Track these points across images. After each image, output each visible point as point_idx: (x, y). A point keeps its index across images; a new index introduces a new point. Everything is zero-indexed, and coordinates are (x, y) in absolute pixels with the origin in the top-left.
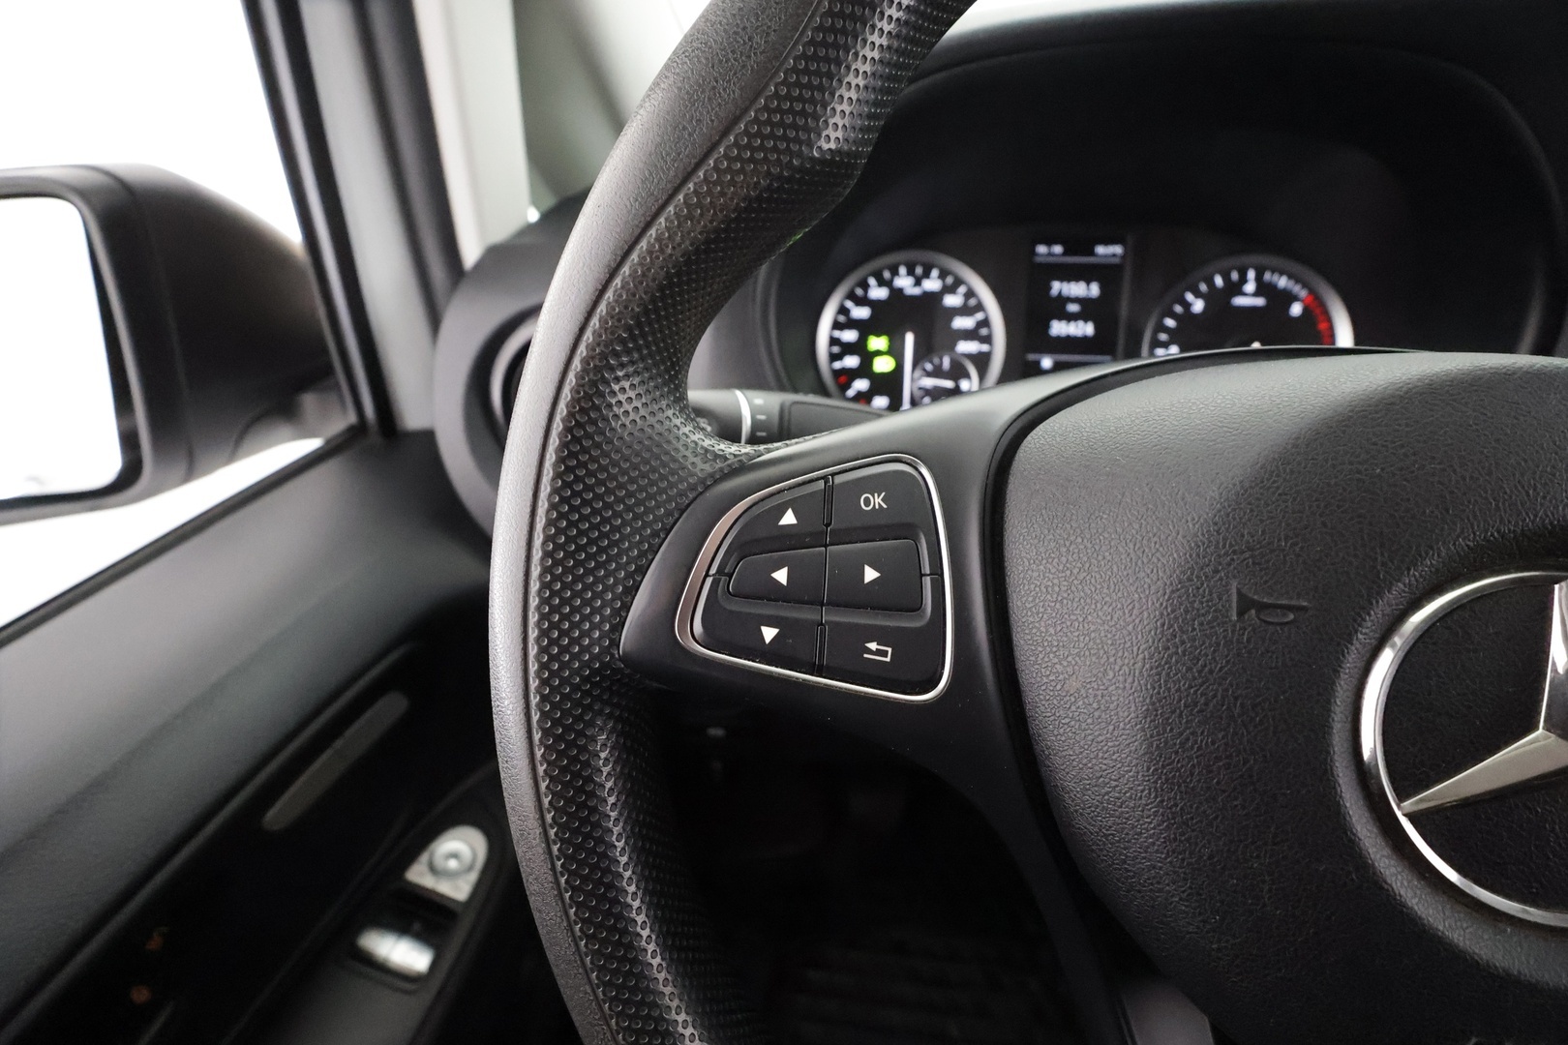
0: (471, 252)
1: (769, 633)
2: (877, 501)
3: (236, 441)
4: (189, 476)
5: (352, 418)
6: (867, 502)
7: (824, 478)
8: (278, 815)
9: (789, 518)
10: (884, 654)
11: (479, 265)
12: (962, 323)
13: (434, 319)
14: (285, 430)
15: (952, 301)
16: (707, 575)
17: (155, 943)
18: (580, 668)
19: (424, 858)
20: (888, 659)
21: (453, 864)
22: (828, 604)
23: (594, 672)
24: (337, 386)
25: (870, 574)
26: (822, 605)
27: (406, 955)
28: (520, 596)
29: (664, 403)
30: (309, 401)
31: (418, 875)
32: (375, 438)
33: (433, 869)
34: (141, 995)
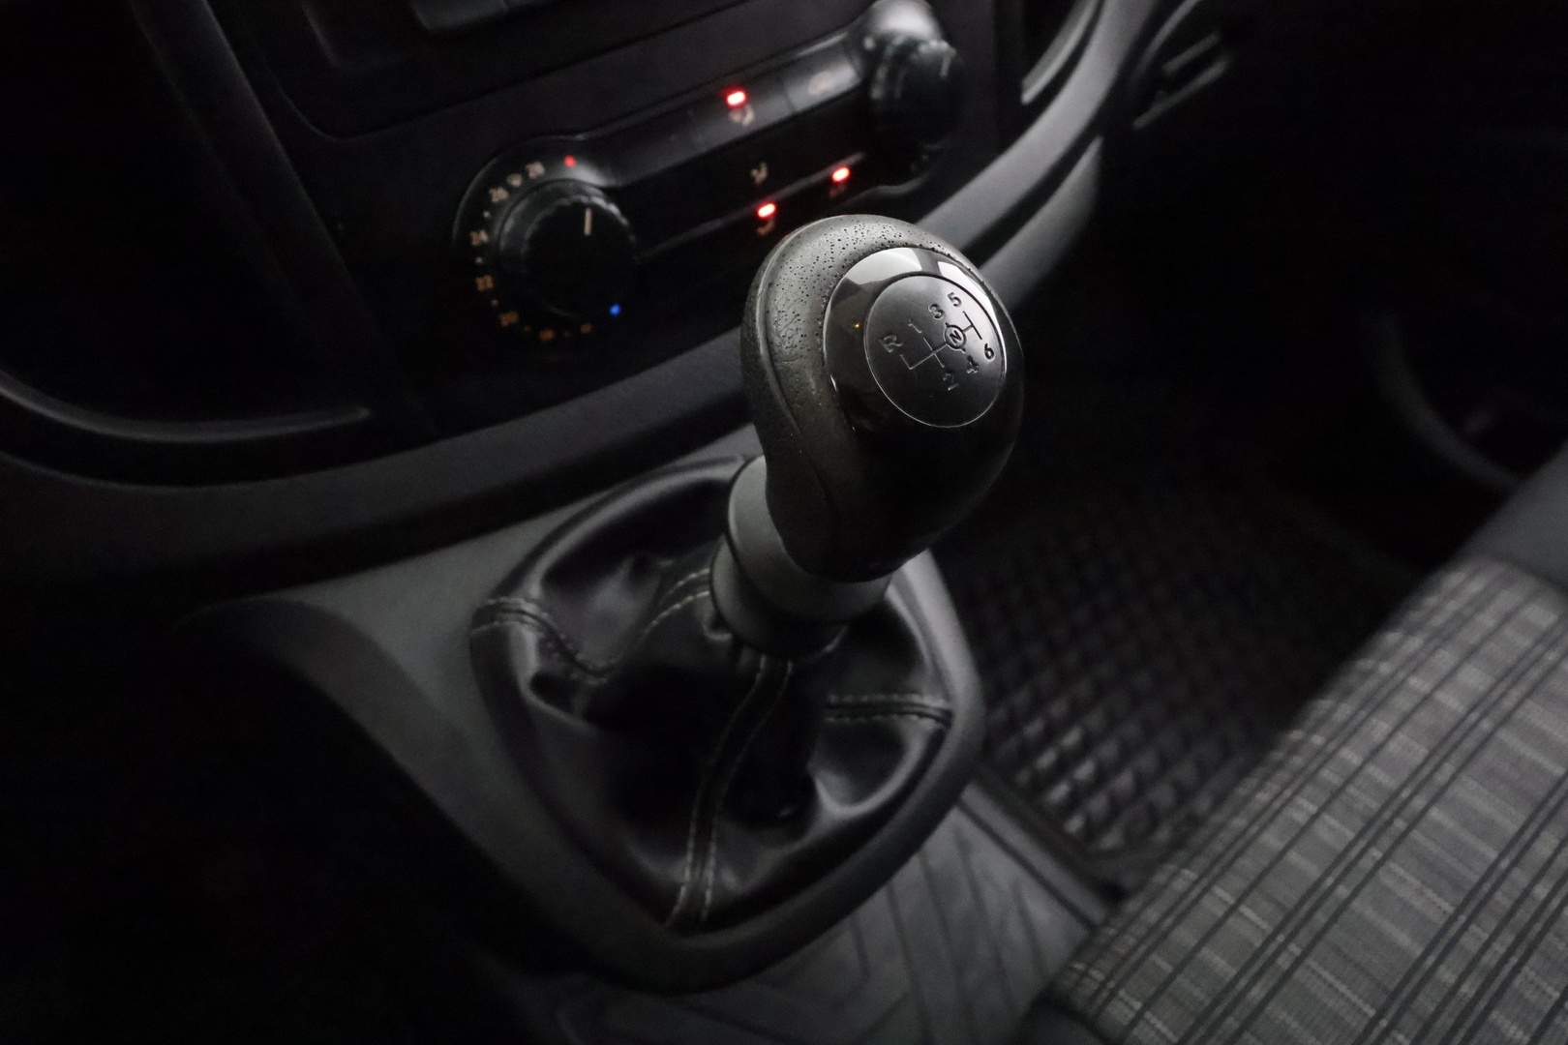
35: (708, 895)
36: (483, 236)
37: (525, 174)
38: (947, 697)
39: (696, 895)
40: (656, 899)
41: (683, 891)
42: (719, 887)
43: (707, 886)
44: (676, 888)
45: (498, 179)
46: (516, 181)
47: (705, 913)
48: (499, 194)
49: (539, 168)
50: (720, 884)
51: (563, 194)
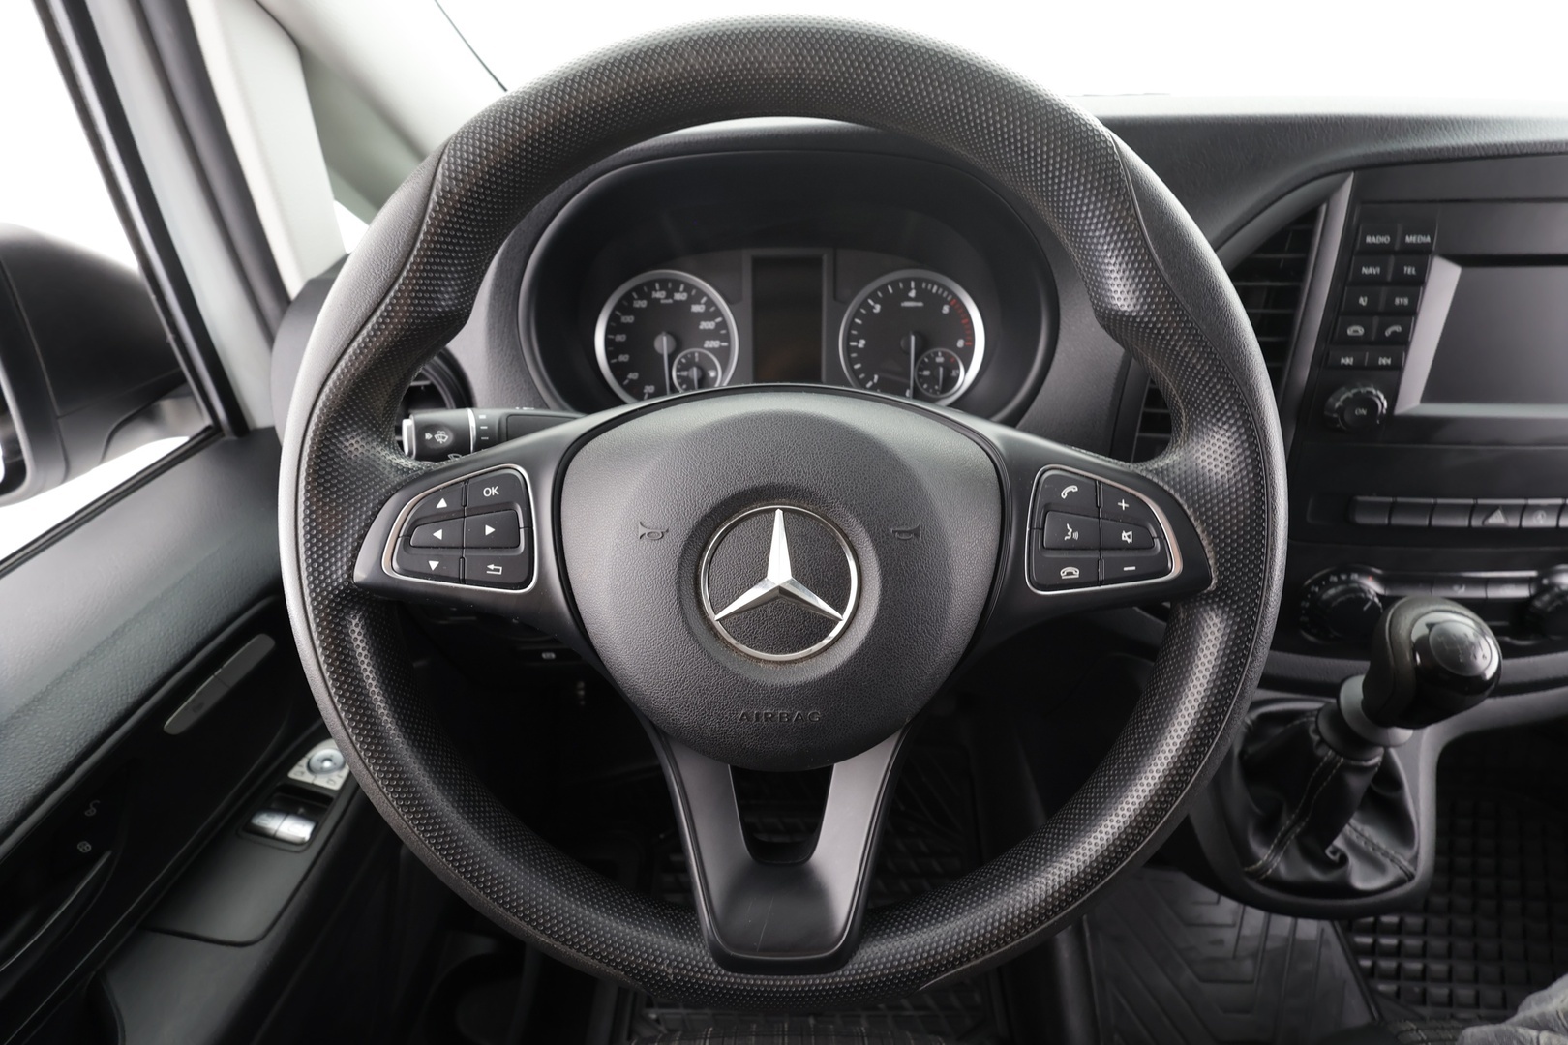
0: (294, 286)
1: (433, 565)
2: (494, 491)
3: (107, 445)
4: (67, 475)
5: (208, 421)
6: (487, 492)
7: (464, 481)
8: (175, 723)
9: (442, 504)
10: (499, 570)
11: (301, 295)
12: (707, 325)
13: (270, 338)
14: (149, 431)
15: (697, 308)
16: (398, 537)
17: (91, 812)
18: (333, 590)
19: (304, 762)
20: (500, 573)
21: (327, 764)
22: (466, 547)
23: (341, 592)
24: (191, 393)
25: (489, 530)
26: (463, 547)
27: (294, 829)
28: (295, 555)
29: (374, 444)
30: (167, 405)
31: (299, 773)
32: (229, 437)
33: (309, 768)
34: (85, 847)
35: (1270, 871)
36: (1317, 590)
37: (1349, 576)
38: (1416, 869)
39: (1265, 867)
40: (1249, 858)
41: (1261, 862)
42: (1276, 870)
43: (1271, 866)
44: (1259, 860)
45: (1337, 573)
46: (1344, 577)
47: (1264, 876)
48: (1334, 579)
49: (1355, 576)
50: (1277, 869)
51: (1362, 590)
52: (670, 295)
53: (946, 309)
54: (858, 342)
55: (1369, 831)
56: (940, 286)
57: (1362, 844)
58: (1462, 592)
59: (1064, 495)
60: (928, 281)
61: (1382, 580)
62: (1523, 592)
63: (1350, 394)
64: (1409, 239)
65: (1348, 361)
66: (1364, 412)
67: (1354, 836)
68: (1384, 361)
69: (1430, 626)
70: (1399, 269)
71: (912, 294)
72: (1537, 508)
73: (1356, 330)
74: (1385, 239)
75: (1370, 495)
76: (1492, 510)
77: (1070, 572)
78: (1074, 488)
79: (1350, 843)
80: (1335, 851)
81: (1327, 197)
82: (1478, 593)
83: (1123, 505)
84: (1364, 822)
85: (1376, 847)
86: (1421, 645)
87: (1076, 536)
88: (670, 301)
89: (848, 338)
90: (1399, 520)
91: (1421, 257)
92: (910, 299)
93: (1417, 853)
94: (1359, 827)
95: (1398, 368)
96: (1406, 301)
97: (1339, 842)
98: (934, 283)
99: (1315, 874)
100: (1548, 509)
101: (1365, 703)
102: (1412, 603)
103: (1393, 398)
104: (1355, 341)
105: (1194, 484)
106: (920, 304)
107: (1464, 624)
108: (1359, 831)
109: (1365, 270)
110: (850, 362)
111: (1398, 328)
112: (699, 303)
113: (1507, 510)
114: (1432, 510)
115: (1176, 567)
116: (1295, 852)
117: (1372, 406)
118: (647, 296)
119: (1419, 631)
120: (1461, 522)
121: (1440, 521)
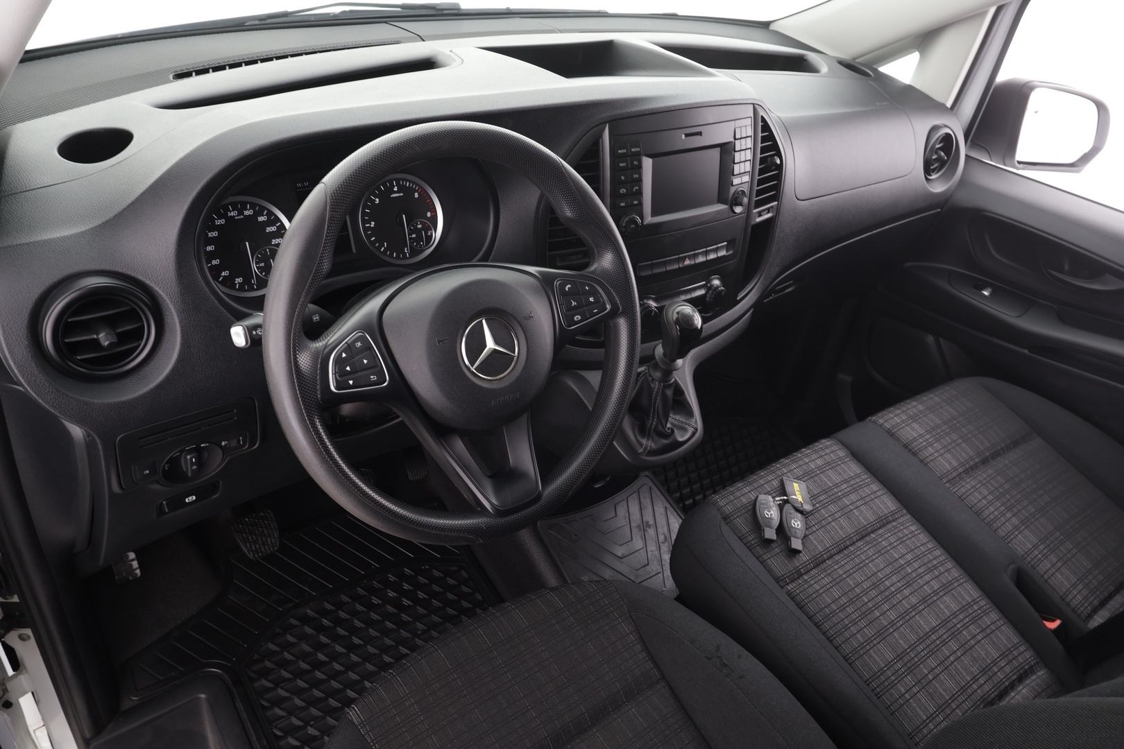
1: (351, 382)
6: (357, 345)
7: (346, 343)
9: (344, 355)
10: (373, 378)
12: (270, 229)
15: (261, 219)
16: (333, 374)
20: (375, 379)
22: (360, 371)
25: (365, 361)
26: (358, 372)
37: (643, 301)
38: (698, 427)
44: (644, 445)
49: (645, 301)
50: (651, 446)
51: (650, 307)
52: (241, 213)
53: (416, 195)
54: (370, 224)
55: (677, 417)
56: (410, 182)
57: (677, 423)
58: (683, 297)
59: (567, 289)
60: (403, 180)
61: (656, 300)
62: (702, 292)
63: (627, 219)
64: (633, 150)
65: (623, 204)
66: (634, 226)
67: (673, 421)
68: (636, 202)
69: (678, 313)
70: (632, 163)
71: (396, 189)
72: (699, 254)
73: (623, 191)
74: (625, 151)
75: (643, 262)
76: (684, 259)
77: (577, 318)
78: (569, 286)
79: (672, 424)
80: (669, 429)
81: (600, 136)
82: (689, 297)
83: (587, 288)
84: (675, 414)
85: (682, 422)
86: (677, 322)
87: (576, 303)
88: (242, 217)
89: (364, 222)
90: (656, 271)
91: (638, 156)
92: (395, 192)
93: (696, 420)
94: (674, 417)
95: (641, 204)
96: (637, 176)
97: (669, 425)
98: (407, 180)
99: (665, 441)
100: (701, 253)
101: (664, 354)
102: (670, 306)
103: (642, 218)
104: (624, 195)
105: (604, 273)
106: (402, 194)
107: (688, 309)
108: (674, 418)
109: (621, 165)
110: (369, 237)
111: (637, 188)
112: (263, 215)
113: (689, 257)
114: (665, 264)
115: (608, 307)
116: (655, 437)
117: (636, 222)
118: (224, 216)
119: (675, 316)
120: (676, 266)
121: (670, 268)
